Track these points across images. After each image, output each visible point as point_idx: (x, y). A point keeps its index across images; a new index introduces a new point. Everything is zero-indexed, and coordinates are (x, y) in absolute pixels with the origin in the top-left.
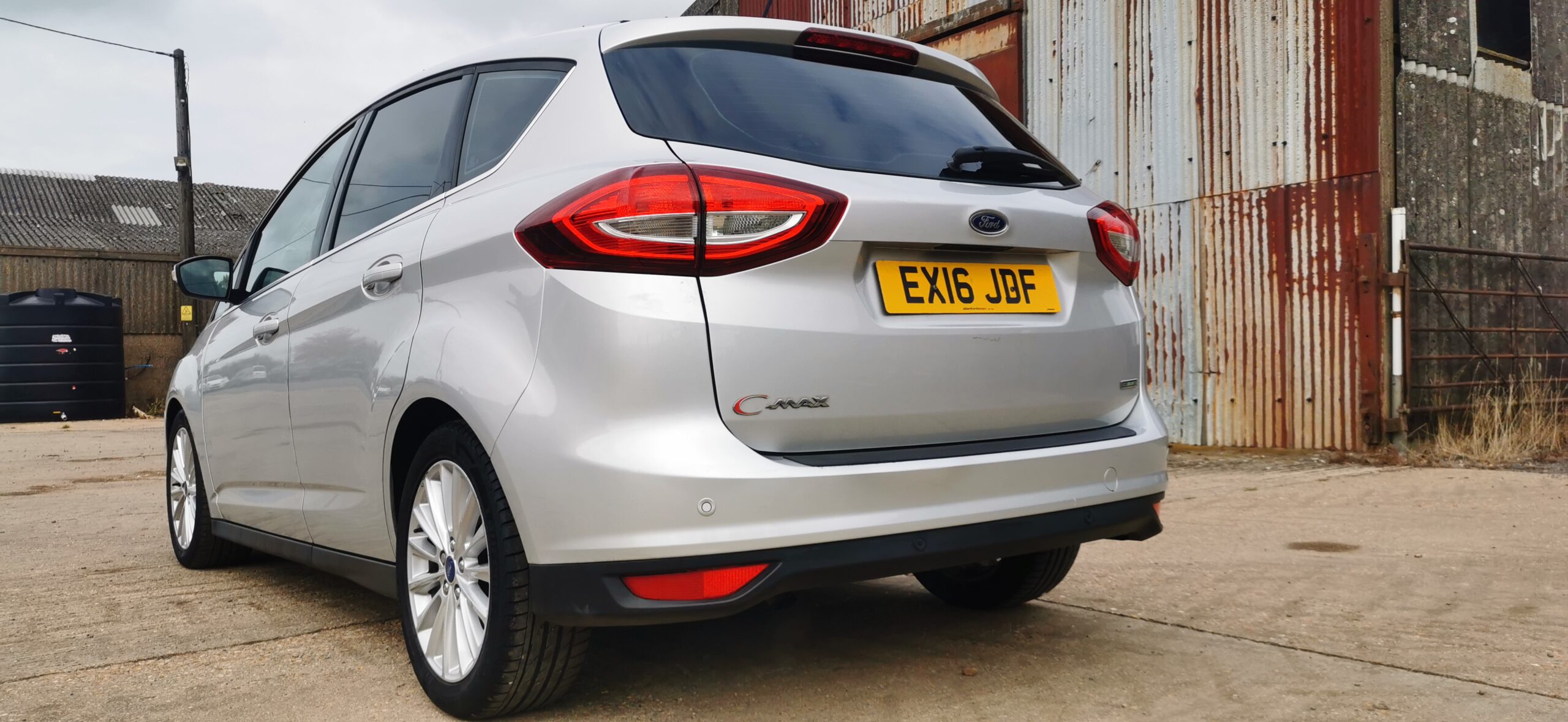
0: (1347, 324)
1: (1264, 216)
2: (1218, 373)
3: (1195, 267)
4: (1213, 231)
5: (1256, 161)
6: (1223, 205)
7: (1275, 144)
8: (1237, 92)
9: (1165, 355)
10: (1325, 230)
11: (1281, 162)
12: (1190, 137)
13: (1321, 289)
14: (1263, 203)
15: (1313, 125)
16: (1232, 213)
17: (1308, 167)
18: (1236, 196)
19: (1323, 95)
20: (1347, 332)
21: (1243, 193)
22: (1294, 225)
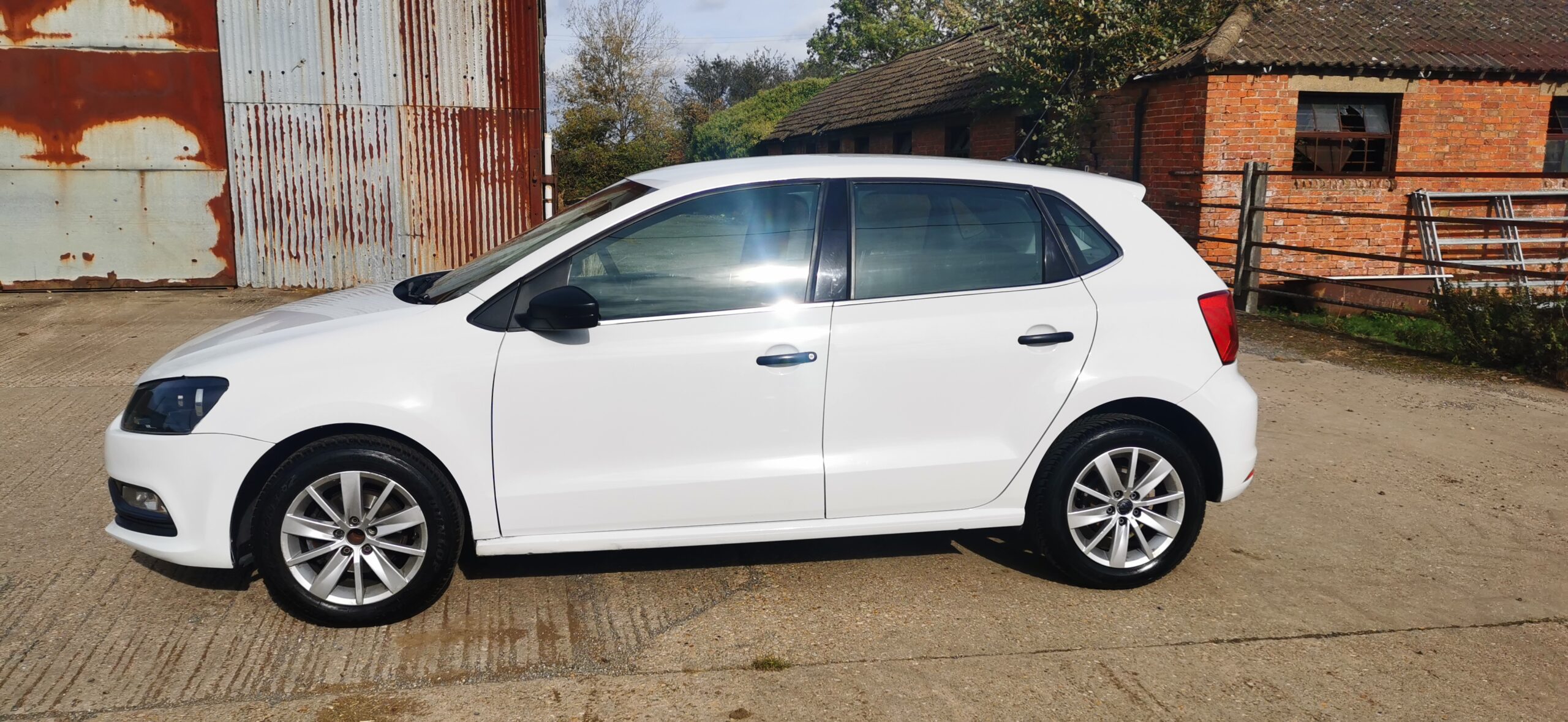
0: (519, 206)
1: (458, 127)
2: (422, 236)
3: (402, 158)
4: (416, 132)
5: (451, 87)
6: (423, 114)
7: (465, 77)
8: (434, 33)
9: (375, 221)
10: (503, 142)
11: (470, 91)
12: (395, 56)
13: (501, 181)
14: (457, 117)
15: (493, 69)
16: (431, 120)
17: (491, 98)
18: (434, 109)
19: (500, 50)
20: (520, 211)
21: (440, 108)
22: (481, 136)
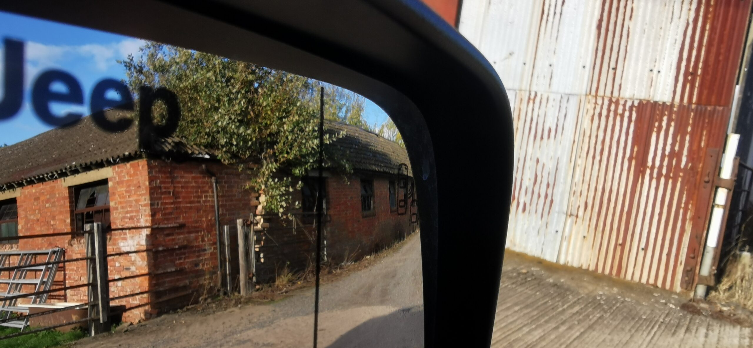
0: (683, 205)
1: (634, 118)
2: (577, 216)
3: (574, 142)
4: (592, 120)
5: (635, 79)
6: (603, 104)
8: (629, 28)
9: (539, 196)
10: (678, 138)
11: (653, 84)
12: (587, 51)
13: (667, 177)
14: (634, 109)
15: (684, 64)
16: (609, 110)
17: (675, 92)
18: (614, 100)
19: (696, 44)
20: (681, 211)
21: (620, 99)
22: (655, 129)
